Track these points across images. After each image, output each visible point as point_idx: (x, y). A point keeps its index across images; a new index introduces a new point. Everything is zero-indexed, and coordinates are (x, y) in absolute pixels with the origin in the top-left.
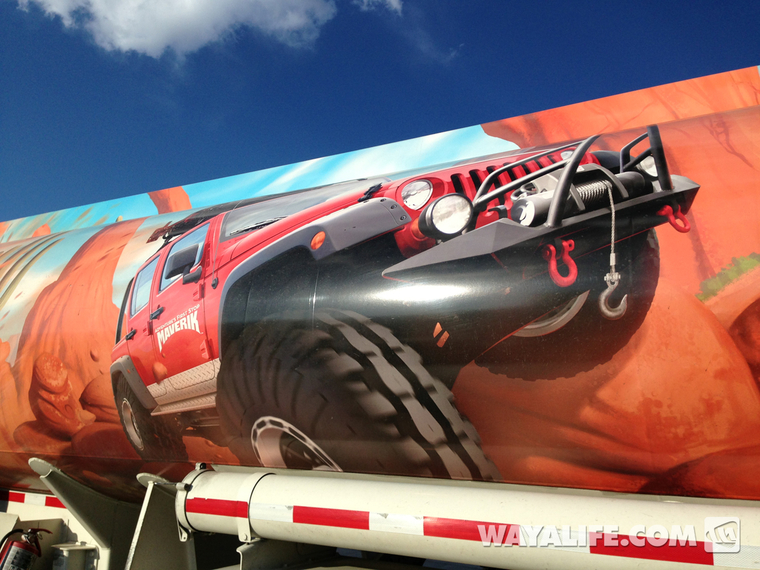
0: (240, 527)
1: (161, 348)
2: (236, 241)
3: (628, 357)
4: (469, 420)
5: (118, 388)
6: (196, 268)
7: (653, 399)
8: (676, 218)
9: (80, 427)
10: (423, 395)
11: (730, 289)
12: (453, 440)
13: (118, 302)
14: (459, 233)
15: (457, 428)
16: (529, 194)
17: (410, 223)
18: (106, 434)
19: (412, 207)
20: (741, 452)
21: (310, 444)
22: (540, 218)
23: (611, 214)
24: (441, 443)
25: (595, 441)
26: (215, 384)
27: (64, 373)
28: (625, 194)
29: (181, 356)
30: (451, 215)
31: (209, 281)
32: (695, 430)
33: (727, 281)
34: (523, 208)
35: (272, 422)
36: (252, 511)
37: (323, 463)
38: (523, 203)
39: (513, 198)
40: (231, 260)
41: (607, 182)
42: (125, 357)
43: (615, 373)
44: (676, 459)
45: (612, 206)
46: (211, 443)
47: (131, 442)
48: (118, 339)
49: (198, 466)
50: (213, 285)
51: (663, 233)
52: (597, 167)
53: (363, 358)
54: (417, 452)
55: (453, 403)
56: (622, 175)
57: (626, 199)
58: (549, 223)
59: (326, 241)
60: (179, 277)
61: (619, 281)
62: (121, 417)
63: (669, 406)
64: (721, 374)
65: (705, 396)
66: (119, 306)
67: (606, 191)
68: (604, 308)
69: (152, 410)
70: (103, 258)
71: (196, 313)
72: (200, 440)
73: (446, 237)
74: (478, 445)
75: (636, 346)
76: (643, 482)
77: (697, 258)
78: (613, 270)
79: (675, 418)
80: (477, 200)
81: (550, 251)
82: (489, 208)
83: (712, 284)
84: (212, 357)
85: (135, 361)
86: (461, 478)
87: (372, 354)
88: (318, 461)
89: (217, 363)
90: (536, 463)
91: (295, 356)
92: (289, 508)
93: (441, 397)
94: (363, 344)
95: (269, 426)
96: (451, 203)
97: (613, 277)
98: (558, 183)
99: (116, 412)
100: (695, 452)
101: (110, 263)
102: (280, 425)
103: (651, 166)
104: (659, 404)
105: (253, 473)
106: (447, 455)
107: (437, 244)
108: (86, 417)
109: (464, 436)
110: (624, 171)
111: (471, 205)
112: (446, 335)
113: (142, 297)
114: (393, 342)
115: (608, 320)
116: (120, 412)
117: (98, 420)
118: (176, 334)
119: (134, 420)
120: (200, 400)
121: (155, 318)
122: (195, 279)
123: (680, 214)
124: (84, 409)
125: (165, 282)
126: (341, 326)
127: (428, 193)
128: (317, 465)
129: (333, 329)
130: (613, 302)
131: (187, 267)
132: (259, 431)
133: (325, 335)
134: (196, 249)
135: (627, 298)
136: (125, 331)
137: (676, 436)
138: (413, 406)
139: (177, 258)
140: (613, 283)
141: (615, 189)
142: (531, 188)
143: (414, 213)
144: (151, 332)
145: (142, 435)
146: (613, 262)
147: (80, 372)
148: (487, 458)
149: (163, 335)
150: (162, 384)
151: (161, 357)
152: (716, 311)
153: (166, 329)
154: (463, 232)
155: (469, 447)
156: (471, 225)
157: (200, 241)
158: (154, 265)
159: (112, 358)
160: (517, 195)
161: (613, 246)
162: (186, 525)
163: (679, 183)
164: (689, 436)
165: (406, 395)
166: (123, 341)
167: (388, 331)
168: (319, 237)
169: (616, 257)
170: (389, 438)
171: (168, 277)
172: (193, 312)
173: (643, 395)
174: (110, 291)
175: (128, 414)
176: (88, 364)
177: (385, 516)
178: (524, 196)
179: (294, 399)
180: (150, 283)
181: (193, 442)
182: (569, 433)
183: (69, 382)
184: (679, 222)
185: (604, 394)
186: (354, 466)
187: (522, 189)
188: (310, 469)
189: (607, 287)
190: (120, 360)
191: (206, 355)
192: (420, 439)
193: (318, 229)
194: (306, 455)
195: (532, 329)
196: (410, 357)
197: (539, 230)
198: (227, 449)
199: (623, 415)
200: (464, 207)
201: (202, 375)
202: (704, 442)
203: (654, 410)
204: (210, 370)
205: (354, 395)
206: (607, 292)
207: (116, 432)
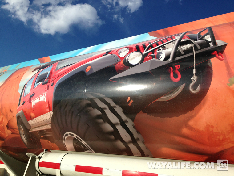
0: (57, 172)
1: (33, 108)
2: (61, 70)
3: (201, 108)
4: (140, 133)
5: (19, 122)
6: (47, 79)
7: (210, 125)
8: (219, 55)
9: (7, 136)
10: (123, 124)
12: (134, 141)
13: (20, 92)
14: (137, 64)
15: (135, 137)
16: (163, 50)
17: (120, 62)
18: (15, 138)
19: (121, 56)
21: (83, 142)
22: (167, 57)
23: (194, 55)
24: (130, 142)
25: (187, 141)
26: (51, 121)
27: (2, 117)
28: (199, 48)
29: (39, 110)
30: (135, 58)
31: (51, 84)
32: (227, 137)
34: (161, 54)
35: (70, 134)
36: (61, 167)
37: (88, 150)
38: (161, 53)
39: (157, 51)
40: (58, 77)
41: (192, 44)
42: (21, 111)
43: (195, 115)
44: (219, 149)
45: (194, 52)
46: (49, 142)
47: (23, 141)
48: (19, 105)
49: (45, 150)
50: (52, 85)
51: (214, 61)
52: (189, 39)
53: (102, 110)
54: (121, 145)
55: (134, 127)
56: (198, 41)
57: (200, 49)
58: (170, 59)
59: (91, 69)
60: (41, 83)
61: (197, 79)
62: (20, 132)
63: (217, 128)
65: (231, 124)
66: (20, 93)
67: (192, 47)
68: (191, 90)
69: (30, 130)
70: (17, 77)
71: (45, 95)
72: (46, 141)
73: (133, 66)
74: (144, 143)
75: (204, 104)
76: (206, 158)
77: (227, 70)
78: (195, 75)
79: (219, 132)
80: (144, 53)
81: (171, 69)
82: (148, 55)
84: (50, 110)
85: (24, 112)
86: (137, 155)
87: (105, 109)
88: (86, 149)
89: (52, 113)
90: (165, 150)
91: (78, 110)
92: (74, 166)
93: (130, 125)
94: (102, 105)
95: (69, 136)
96: (135, 54)
97: (194, 78)
98: (174, 46)
99: (18, 130)
100: (227, 146)
101: (19, 79)
102: (73, 135)
103: (209, 38)
104: (212, 127)
105: (63, 153)
106: (132, 146)
107: (129, 68)
108: (8, 132)
109: (138, 139)
110: (199, 40)
111: (142, 54)
112: (132, 101)
113: (28, 90)
114: (113, 104)
115: (193, 95)
116: (19, 130)
117: (12, 133)
118: (38, 102)
119: (24, 134)
120: (46, 126)
121: (32, 97)
122: (46, 83)
123: (220, 54)
124: (8, 129)
125: (36, 85)
126: (94, 98)
127: (127, 51)
128: (86, 150)
129: (92, 100)
130: (195, 87)
131: (43, 80)
132: (66, 138)
133: (89, 102)
134: (48, 73)
135: (200, 86)
137: (219, 140)
138: (120, 128)
139: (41, 76)
140: (194, 80)
141: (195, 47)
142: (164, 47)
143: (122, 58)
144: (30, 102)
145: (26, 139)
146: (194, 72)
147: (7, 116)
148: (147, 148)
149: (34, 103)
150: (33, 121)
151: (33, 111)
153: (35, 101)
154: (139, 64)
155: (140, 144)
156: (142, 61)
157: (49, 71)
158: (33, 79)
159: (17, 111)
160: (159, 50)
161: (194, 66)
162: (39, 171)
163: (219, 43)
164: (224, 140)
165: (117, 124)
166: (21, 105)
167: (111, 100)
168: (89, 67)
169: (196, 71)
170: (111, 140)
171: (37, 83)
172: (44, 95)
173: (206, 123)
174: (18, 88)
175: (22, 131)
176: (9, 114)
177: (108, 169)
178: (161, 50)
179: (78, 126)
180: (31, 85)
181: (43, 141)
182: (178, 139)
183: (3, 120)
184: (220, 57)
185: (191, 123)
186: (99, 151)
187: (161, 48)
188: (84, 152)
189: (192, 82)
190: (20, 112)
191: (48, 110)
192: (122, 141)
193: (89, 65)
194: (82, 146)
195: (163, 98)
196: (119, 110)
197: (167, 62)
198: (55, 144)
199: (199, 132)
200: (140, 55)
201: (46, 117)
202: (231, 142)
203: (211, 129)
204: (49, 115)
205: (99, 124)
206: (192, 84)
207: (18, 138)
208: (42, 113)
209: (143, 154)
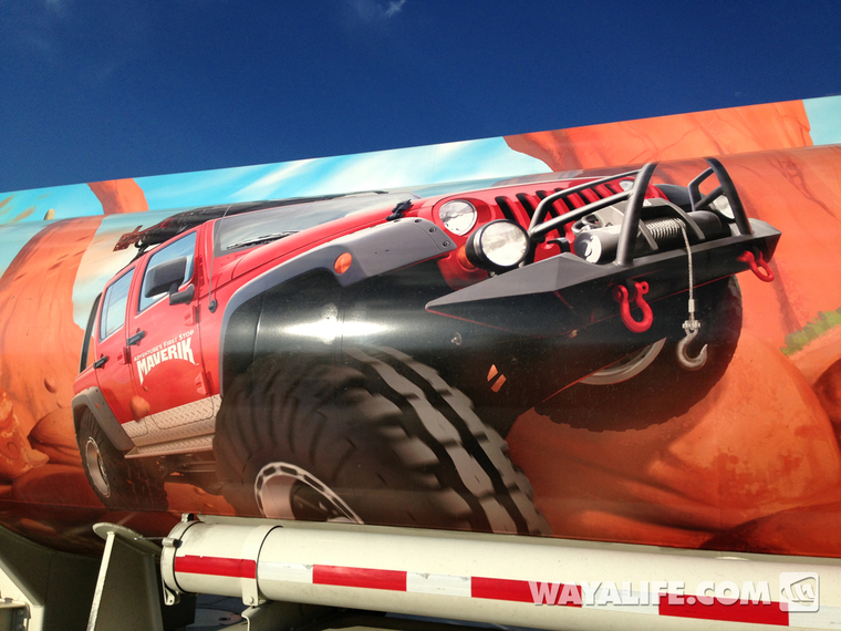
0: (247, 590)
1: (142, 380)
2: (236, 257)
3: (707, 410)
4: (522, 472)
5: (82, 424)
6: (186, 286)
7: (730, 454)
8: (759, 265)
9: (26, 469)
10: (471, 444)
11: (816, 344)
12: (501, 492)
13: (82, 321)
14: (515, 266)
15: (507, 481)
16: (592, 227)
17: (456, 250)
18: (60, 477)
19: (455, 232)
20: (816, 508)
21: (329, 493)
22: (608, 254)
23: (687, 256)
25: (662, 496)
26: (214, 425)
27: (9, 405)
28: (701, 236)
29: (169, 389)
30: (504, 245)
31: (206, 304)
32: (770, 487)
33: (812, 335)
34: (588, 242)
35: (283, 469)
36: (261, 573)
37: (341, 515)
38: (587, 236)
40: (233, 280)
41: (680, 221)
42: (92, 389)
43: (691, 427)
44: (745, 515)
45: (688, 248)
46: (201, 490)
47: (94, 488)
48: (83, 367)
49: (185, 517)
50: (211, 309)
51: (745, 280)
52: (667, 203)
53: (402, 401)
54: (455, 502)
55: (506, 453)
56: (694, 214)
57: (702, 241)
58: (619, 261)
59: (353, 263)
60: (163, 296)
61: (699, 329)
62: (84, 458)
63: (746, 463)
64: (802, 431)
65: (785, 453)
66: (84, 326)
67: (680, 230)
68: (682, 358)
69: (127, 452)
70: (56, 266)
71: (189, 340)
72: (189, 487)
73: (501, 270)
74: (530, 498)
75: (716, 399)
76: (707, 538)
77: (781, 310)
78: (692, 317)
79: (751, 474)
80: (533, 229)
81: (622, 293)
82: (547, 239)
83: (798, 337)
84: (210, 392)
85: (106, 394)
86: (505, 531)
87: (414, 397)
88: (335, 512)
89: (217, 400)
90: (592, 517)
91: (318, 395)
92: (308, 567)
93: (493, 446)
94: (402, 385)
95: (280, 473)
96: (502, 231)
97: (692, 326)
98: (624, 218)
99: (78, 453)
100: (766, 510)
101: (66, 274)
102: (294, 472)
103: (725, 207)
104: (735, 460)
106: (492, 508)
107: (490, 277)
108: (35, 457)
109: (515, 488)
110: (697, 210)
111: (526, 235)
112: (502, 378)
113: (115, 318)
114: (439, 384)
115: (686, 370)
116: (83, 453)
117: (52, 461)
118: (162, 364)
119: (101, 463)
120: (182, 444)
121: (134, 343)
122: (186, 299)
123: (762, 261)
124: (33, 448)
125: (145, 301)
126: (376, 363)
127: (472, 216)
128: (333, 517)
129: (366, 367)
130: (692, 350)
131: (174, 286)
132: (266, 479)
133: (357, 373)
134: (185, 262)
135: (708, 348)
136: (93, 358)
137: (749, 493)
138: (459, 457)
139: (159, 273)
140: (692, 332)
141: (690, 230)
142: (593, 221)
143: (460, 240)
144: (128, 358)
145: (110, 480)
146: (691, 309)
147: (30, 404)
148: (538, 511)
149: (145, 365)
150: (142, 423)
151: (143, 391)
152: (801, 366)
153: (149, 358)
154: (520, 265)
155: (519, 500)
156: (529, 257)
157: (187, 254)
158: (129, 279)
159: (75, 389)
160: (579, 227)
161: (691, 291)
162: (173, 586)
163: (759, 228)
164: (762, 493)
165: (452, 443)
166: (90, 369)
167: (434, 371)
168: (344, 259)
169: (695, 303)
170: (428, 488)
171: (149, 295)
172: (186, 339)
173: (719, 450)
174: (69, 307)
175: (93, 456)
176: (41, 397)
177: (427, 576)
178: (587, 229)
179: (314, 443)
180: (124, 301)
181: (176, 489)
182: (635, 488)
183: (15, 416)
184: (761, 269)
185: (677, 448)
186: (377, 517)
187: (583, 221)
188: (324, 520)
189: (685, 335)
190: (85, 392)
191: (202, 390)
192: (462, 490)
193: (342, 249)
194: (321, 505)
195: (601, 377)
196: (460, 403)
197: (608, 269)
198: (221, 498)
199: (695, 470)
200: (518, 237)
201: (197, 413)
202: (778, 500)
203: (729, 466)
204: (207, 408)
205: (389, 441)
206: (685, 341)
207: (75, 477)
208: (178, 398)
209: (523, 529)
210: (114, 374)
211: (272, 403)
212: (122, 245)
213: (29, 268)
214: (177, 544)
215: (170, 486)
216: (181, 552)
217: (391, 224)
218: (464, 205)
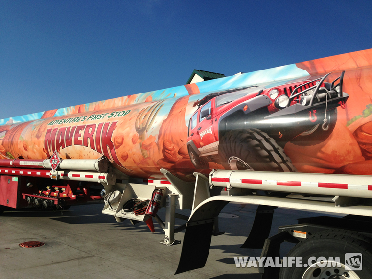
0: (228, 185)
1: (201, 138)
2: (221, 107)
3: (329, 140)
4: (288, 156)
5: (189, 149)
6: (210, 115)
7: (335, 150)
9: (178, 160)
10: (276, 150)
11: (354, 123)
12: (284, 162)
13: (187, 125)
14: (286, 107)
15: (285, 159)
17: (272, 104)
18: (186, 161)
19: (272, 99)
20: (357, 163)
21: (245, 163)
22: (308, 103)
23: (326, 103)
24: (281, 163)
25: (321, 161)
26: (218, 148)
27: (173, 145)
28: (331, 97)
29: (207, 140)
30: (283, 101)
31: (214, 119)
36: (230, 180)
37: (249, 169)
38: (303, 99)
39: (301, 97)
40: (220, 113)
41: (326, 93)
42: (191, 141)
43: (326, 144)
44: (341, 165)
45: (327, 101)
46: (216, 164)
47: (194, 165)
48: (188, 136)
49: (213, 170)
50: (215, 121)
51: (339, 109)
52: (324, 88)
53: (259, 141)
54: (274, 165)
55: (284, 152)
56: (331, 91)
57: (331, 99)
58: (310, 105)
59: (248, 108)
60: (205, 118)
62: (190, 157)
63: (339, 152)
64: (351, 144)
65: (347, 150)
66: (188, 126)
68: (323, 128)
69: (199, 155)
70: (180, 112)
72: (214, 163)
73: (282, 108)
74: (291, 163)
75: (331, 138)
76: (334, 171)
77: (346, 115)
78: (326, 118)
79: (340, 155)
80: (291, 97)
81: (310, 113)
82: (294, 100)
83: (349, 122)
84: (217, 141)
85: (194, 142)
86: (287, 171)
87: (262, 140)
88: (247, 168)
89: (218, 142)
90: (306, 167)
91: (240, 140)
92: (240, 179)
93: (281, 151)
94: (259, 137)
95: (233, 159)
96: (283, 98)
97: (325, 120)
98: (313, 93)
99: (189, 155)
100: (346, 163)
101: (183, 113)
102: (237, 159)
103: (338, 89)
104: (336, 152)
105: (229, 171)
106: (283, 165)
107: (279, 110)
108: (180, 157)
109: (287, 160)
111: (289, 99)
112: (282, 135)
113: (194, 124)
114: (267, 137)
115: (324, 131)
117: (183, 158)
118: (206, 134)
119: (194, 157)
121: (199, 130)
122: (210, 119)
123: (343, 103)
124: (179, 155)
125: (201, 120)
126: (253, 132)
127: (277, 94)
129: (251, 133)
130: (325, 126)
131: (207, 115)
132: (231, 160)
133: (249, 135)
134: (209, 109)
135: (329, 126)
136: (190, 134)
137: (341, 159)
138: (273, 153)
139: (204, 112)
140: (325, 122)
141: (328, 97)
142: (306, 94)
143: (273, 101)
144: (198, 134)
145: (196, 162)
146: (326, 116)
147: (178, 145)
148: (293, 166)
149: (202, 135)
150: (202, 148)
151: (202, 141)
152: (350, 129)
153: (203, 133)
155: (289, 164)
156: (289, 105)
158: (197, 114)
159: (187, 141)
160: (302, 96)
161: (326, 112)
162: (212, 184)
163: (345, 95)
164: (344, 159)
165: (272, 150)
166: (190, 136)
167: (266, 134)
168: (246, 107)
170: (267, 162)
171: (201, 118)
172: (210, 128)
173: (332, 149)
174: (184, 122)
175: (192, 156)
176: (180, 143)
177: (267, 181)
178: (304, 97)
179: (240, 152)
180: (196, 120)
182: (315, 159)
183: (175, 147)
184: (343, 106)
185: (323, 149)
186: (257, 169)
187: (303, 94)
190: (189, 141)
191: (215, 140)
192: (276, 162)
193: (245, 105)
194: (244, 166)
195: (304, 133)
196: (272, 141)
197: (307, 107)
198: (221, 165)
199: (327, 155)
200: (287, 100)
201: (214, 146)
202: (348, 161)
203: (335, 153)
204: (216, 144)
205: (257, 150)
206: (324, 124)
207: (189, 161)
208: (210, 142)
209: (291, 171)
210: (195, 137)
211: (230, 143)
212: (195, 105)
213: (174, 112)
214: (212, 175)
215: (209, 163)
216: (213, 177)
217: (257, 97)
218: (276, 91)
